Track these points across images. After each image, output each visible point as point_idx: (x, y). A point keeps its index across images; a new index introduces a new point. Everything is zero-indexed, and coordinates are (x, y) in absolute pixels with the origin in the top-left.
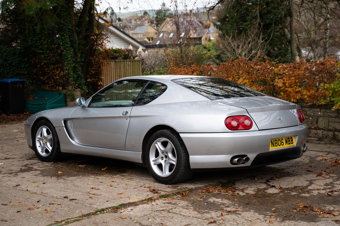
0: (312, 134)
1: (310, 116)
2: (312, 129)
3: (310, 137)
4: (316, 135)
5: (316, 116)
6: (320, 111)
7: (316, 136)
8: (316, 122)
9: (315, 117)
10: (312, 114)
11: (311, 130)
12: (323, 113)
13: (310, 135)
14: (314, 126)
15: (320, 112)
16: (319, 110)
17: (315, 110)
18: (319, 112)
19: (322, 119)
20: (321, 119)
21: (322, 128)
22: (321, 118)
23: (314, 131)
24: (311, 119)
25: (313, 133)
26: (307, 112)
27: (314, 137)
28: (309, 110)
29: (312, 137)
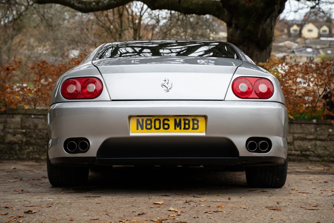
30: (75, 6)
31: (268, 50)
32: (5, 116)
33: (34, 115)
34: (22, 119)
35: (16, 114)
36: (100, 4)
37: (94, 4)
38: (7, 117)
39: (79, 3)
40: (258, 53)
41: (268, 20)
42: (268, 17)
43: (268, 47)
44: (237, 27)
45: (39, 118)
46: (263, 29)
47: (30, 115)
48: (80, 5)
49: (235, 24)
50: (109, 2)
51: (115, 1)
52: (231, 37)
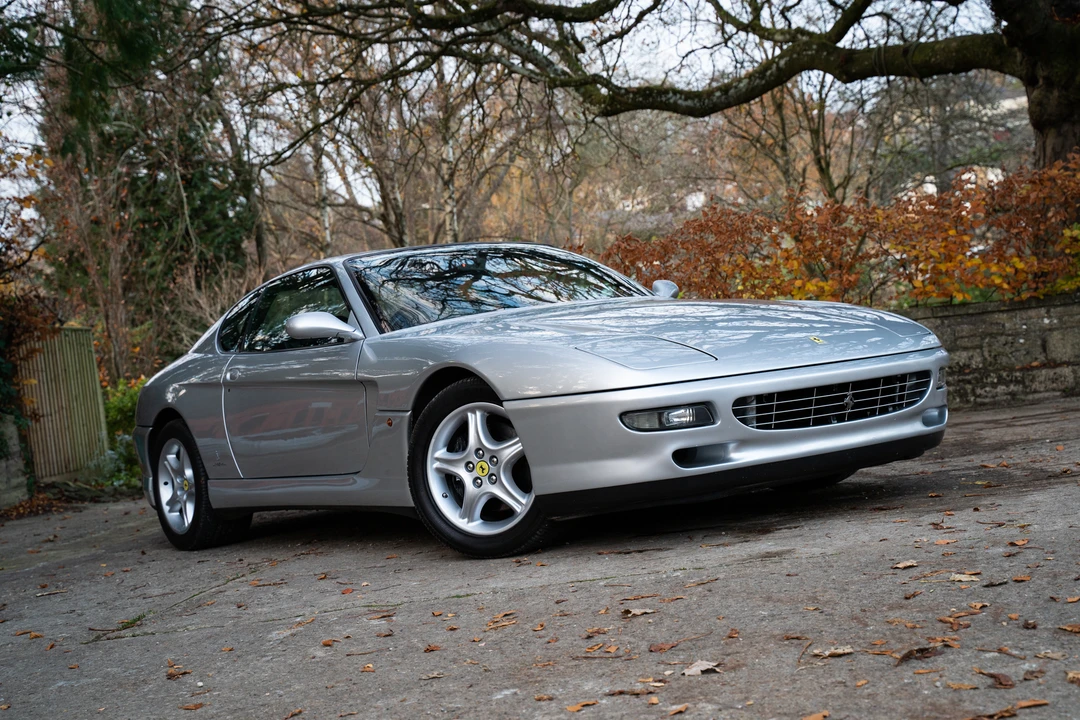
0: (1041, 383)
1: (1016, 334)
2: (1037, 368)
3: (1035, 392)
4: (1053, 382)
5: (1035, 332)
6: (1048, 312)
7: (1055, 385)
8: (1040, 350)
9: (1033, 334)
10: (1024, 327)
11: (1034, 372)
12: (1060, 319)
13: (1034, 387)
14: (1036, 359)
15: (1049, 317)
16: (1043, 311)
17: (1032, 313)
18: (1043, 317)
19: (1060, 336)
20: (1056, 335)
21: (1065, 359)
22: (1055, 333)
23: (1044, 372)
24: (1022, 341)
25: (1042, 378)
26: (1003, 326)
27: (1047, 391)
28: (1011, 318)
29: (1040, 392)
30: (680, 106)
36: (732, 91)
37: (718, 94)
39: (686, 100)
44: (1049, 84)
48: (689, 103)
49: (1045, 78)
50: (749, 83)
51: (762, 79)
52: (1038, 108)
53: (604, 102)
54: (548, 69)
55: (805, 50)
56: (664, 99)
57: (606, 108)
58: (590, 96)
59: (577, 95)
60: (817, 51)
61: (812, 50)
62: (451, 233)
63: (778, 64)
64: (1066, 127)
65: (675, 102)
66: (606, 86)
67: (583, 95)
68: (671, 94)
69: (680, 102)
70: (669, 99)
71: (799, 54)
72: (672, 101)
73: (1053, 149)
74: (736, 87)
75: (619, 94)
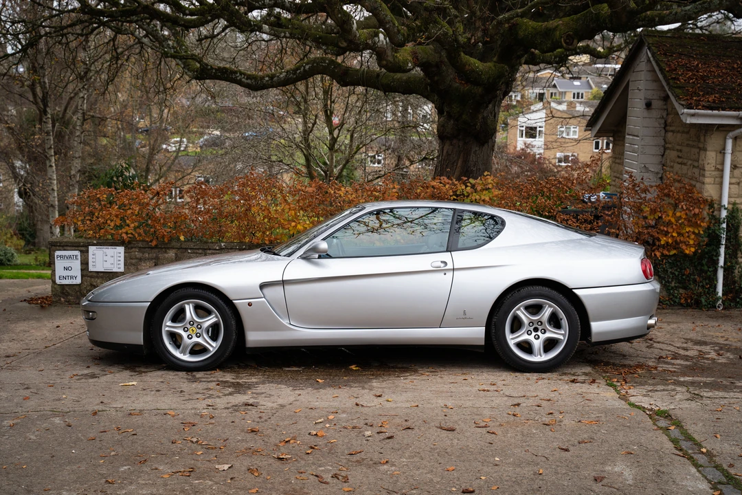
30: (243, 82)
31: (490, 144)
32: (157, 250)
33: (191, 249)
34: (176, 254)
35: (168, 248)
36: (275, 79)
37: (267, 79)
38: (159, 252)
39: (247, 79)
40: (477, 149)
41: (490, 106)
42: (490, 103)
43: (490, 140)
44: (450, 116)
45: (197, 253)
46: (483, 118)
47: (186, 249)
48: (249, 81)
49: (447, 112)
50: (286, 76)
51: (294, 74)
52: (442, 128)
53: (197, 72)
54: (164, 43)
55: (322, 62)
56: (234, 77)
57: (197, 75)
58: (188, 65)
59: (180, 63)
60: (328, 64)
61: (325, 63)
62: (81, 111)
63: (304, 67)
64: (455, 141)
65: (240, 80)
66: (199, 63)
67: (184, 63)
68: (238, 74)
69: (243, 80)
70: (237, 77)
71: (317, 64)
72: (238, 78)
73: (447, 152)
74: (278, 77)
75: (206, 68)
